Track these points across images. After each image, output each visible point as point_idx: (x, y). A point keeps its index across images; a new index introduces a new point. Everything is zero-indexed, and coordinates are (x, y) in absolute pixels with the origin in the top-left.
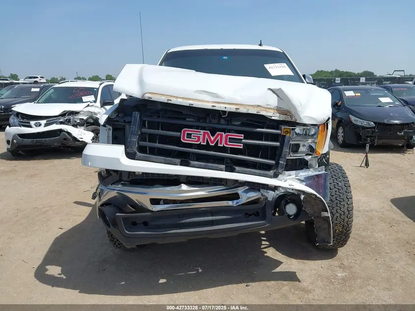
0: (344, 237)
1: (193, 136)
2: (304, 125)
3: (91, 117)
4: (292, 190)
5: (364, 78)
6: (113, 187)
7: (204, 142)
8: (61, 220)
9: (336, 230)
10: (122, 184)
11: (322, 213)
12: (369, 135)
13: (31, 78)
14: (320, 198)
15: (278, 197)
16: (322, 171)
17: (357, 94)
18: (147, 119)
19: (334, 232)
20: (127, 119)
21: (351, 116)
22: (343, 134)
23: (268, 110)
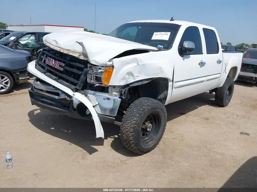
1: (49, 61)
7: (51, 64)
23: (74, 53)
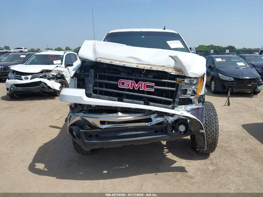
0: (213, 146)
1: (125, 84)
2: (190, 78)
3: (59, 74)
4: (183, 116)
5: (228, 50)
6: (78, 114)
7: (131, 87)
8: (42, 137)
9: (209, 141)
10: (83, 113)
11: (200, 130)
12: (230, 86)
13: (18, 48)
14: (199, 121)
15: (174, 121)
16: (200, 105)
17: (223, 60)
18: (98, 74)
19: (208, 143)
20: (86, 74)
21: (219, 74)
22: (214, 85)
23: (169, 68)
